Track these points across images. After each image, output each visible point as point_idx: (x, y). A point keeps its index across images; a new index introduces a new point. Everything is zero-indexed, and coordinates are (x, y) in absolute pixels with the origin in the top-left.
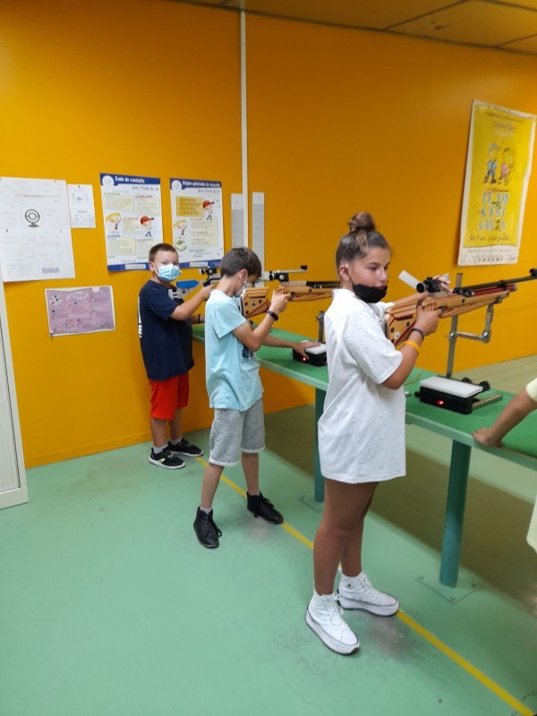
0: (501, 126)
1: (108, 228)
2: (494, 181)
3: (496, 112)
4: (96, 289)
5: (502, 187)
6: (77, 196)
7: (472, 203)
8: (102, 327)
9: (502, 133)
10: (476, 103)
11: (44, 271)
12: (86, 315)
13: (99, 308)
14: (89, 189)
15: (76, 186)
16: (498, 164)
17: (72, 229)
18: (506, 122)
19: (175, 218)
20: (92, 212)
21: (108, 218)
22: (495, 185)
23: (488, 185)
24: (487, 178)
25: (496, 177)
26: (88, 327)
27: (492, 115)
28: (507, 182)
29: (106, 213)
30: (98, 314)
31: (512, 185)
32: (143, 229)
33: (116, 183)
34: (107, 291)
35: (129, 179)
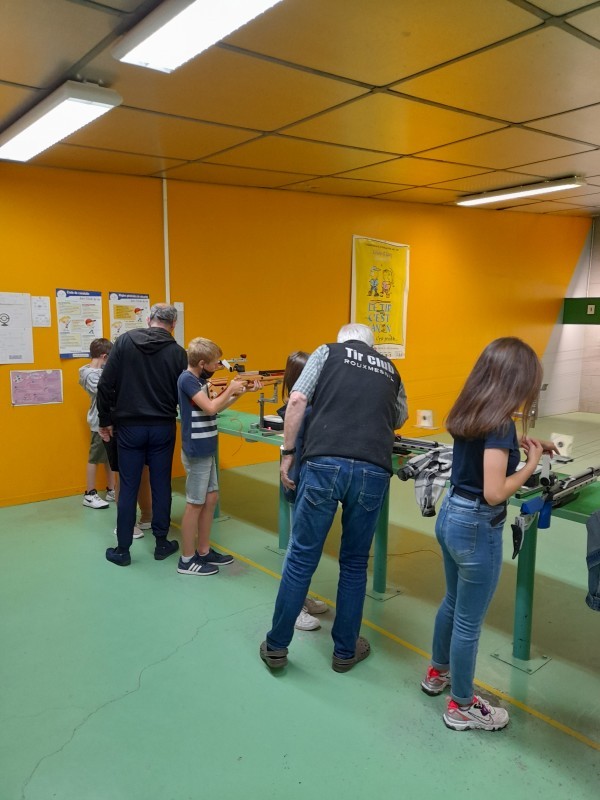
0: (380, 254)
1: (61, 327)
2: (377, 295)
3: (373, 243)
4: (49, 372)
5: (384, 299)
6: (38, 304)
7: (358, 310)
8: (53, 400)
9: (381, 259)
10: (355, 237)
11: (11, 357)
12: (41, 391)
13: (51, 386)
14: (47, 300)
15: (37, 298)
16: (380, 281)
17: (34, 328)
18: (383, 250)
19: (113, 320)
20: (49, 315)
21: (61, 320)
22: (379, 298)
23: (372, 297)
24: (370, 292)
25: (379, 292)
26: (42, 399)
27: (371, 245)
28: (388, 295)
29: (59, 316)
30: (50, 390)
31: (393, 297)
32: (87, 329)
33: (68, 295)
34: (58, 373)
35: (77, 293)
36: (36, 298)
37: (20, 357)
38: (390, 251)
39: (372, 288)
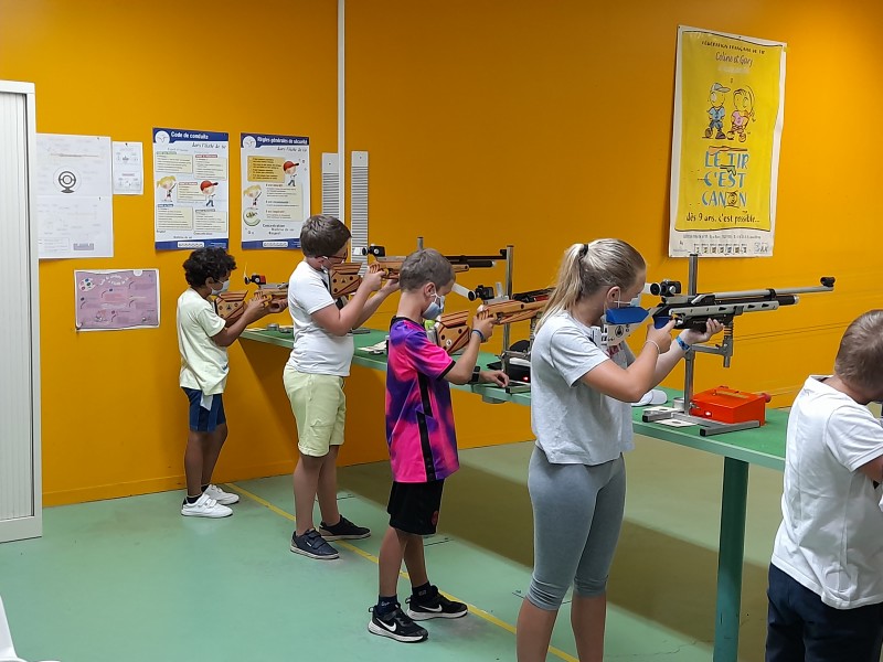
0: (728, 59)
1: (159, 195)
2: (721, 136)
3: (715, 40)
4: (138, 273)
6: (124, 154)
7: (685, 166)
8: (143, 322)
9: (731, 69)
10: (683, 28)
11: (76, 247)
12: (123, 306)
13: (140, 298)
14: (138, 147)
15: (123, 143)
16: (727, 111)
17: (114, 196)
18: (734, 53)
19: (246, 184)
20: (140, 175)
21: (160, 183)
22: (725, 142)
24: (709, 132)
25: (725, 130)
27: (710, 44)
28: (743, 137)
29: (157, 177)
30: (139, 306)
31: (753, 141)
32: (203, 197)
33: (172, 140)
34: (152, 276)
35: (189, 135)
36: (119, 145)
37: (91, 247)
38: (748, 55)
39: (712, 124)
